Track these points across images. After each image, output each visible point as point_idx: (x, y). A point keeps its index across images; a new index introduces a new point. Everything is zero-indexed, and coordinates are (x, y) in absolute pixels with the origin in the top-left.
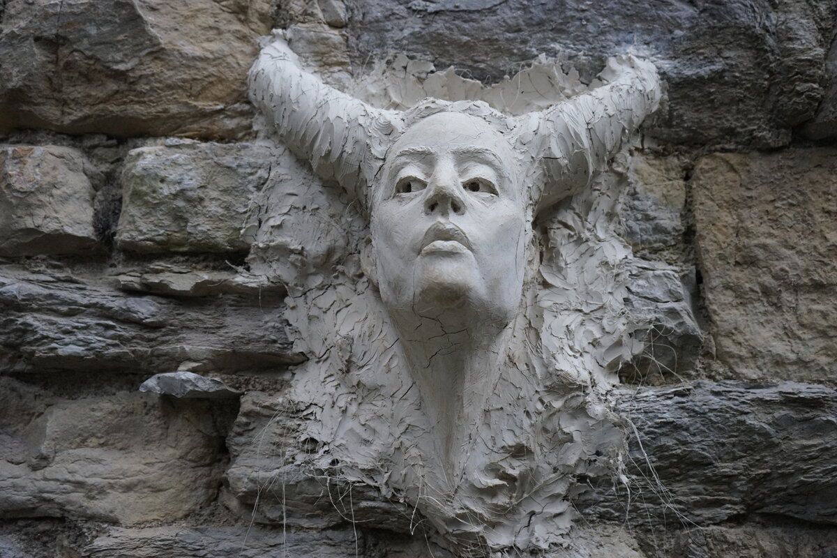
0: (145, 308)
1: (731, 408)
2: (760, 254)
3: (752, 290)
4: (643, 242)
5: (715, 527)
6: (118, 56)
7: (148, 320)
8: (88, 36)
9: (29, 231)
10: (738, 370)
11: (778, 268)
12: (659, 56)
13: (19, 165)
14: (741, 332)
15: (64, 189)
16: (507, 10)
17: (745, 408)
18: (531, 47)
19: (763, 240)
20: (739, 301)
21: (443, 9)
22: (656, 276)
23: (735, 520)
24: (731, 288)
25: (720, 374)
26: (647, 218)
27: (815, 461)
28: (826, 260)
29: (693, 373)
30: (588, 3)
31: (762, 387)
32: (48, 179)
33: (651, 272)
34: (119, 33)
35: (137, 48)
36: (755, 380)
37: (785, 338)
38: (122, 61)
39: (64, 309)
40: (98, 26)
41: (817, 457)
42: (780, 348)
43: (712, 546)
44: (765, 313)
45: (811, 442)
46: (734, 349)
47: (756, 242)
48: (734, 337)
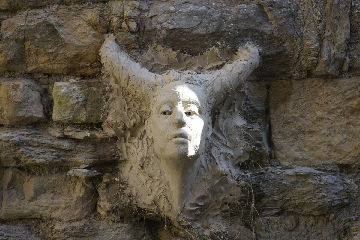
0: (66, 144)
1: (277, 178)
2: (292, 120)
3: (289, 133)
4: (250, 116)
5: (270, 217)
6: (50, 46)
7: (68, 149)
8: (36, 38)
9: (21, 117)
10: (282, 163)
11: (298, 125)
12: (258, 46)
13: (15, 92)
14: (284, 149)
15: (32, 99)
16: (200, 28)
17: (282, 178)
18: (209, 43)
19: (293, 115)
20: (283, 137)
21: (175, 27)
22: (253, 131)
23: (278, 214)
24: (281, 133)
25: (275, 164)
26: (251, 107)
27: (305, 195)
28: (316, 122)
29: (266, 165)
30: (232, 24)
31: (290, 169)
32: (26, 96)
33: (252, 129)
34: (49, 37)
35: (56, 43)
36: (287, 166)
37: (299, 151)
38: (51, 49)
39: (36, 145)
40: (41, 34)
41: (306, 194)
42: (297, 154)
43: (269, 224)
44: (292, 142)
45: (304, 189)
46: (281, 155)
47: (291, 116)
48: (281, 151)
